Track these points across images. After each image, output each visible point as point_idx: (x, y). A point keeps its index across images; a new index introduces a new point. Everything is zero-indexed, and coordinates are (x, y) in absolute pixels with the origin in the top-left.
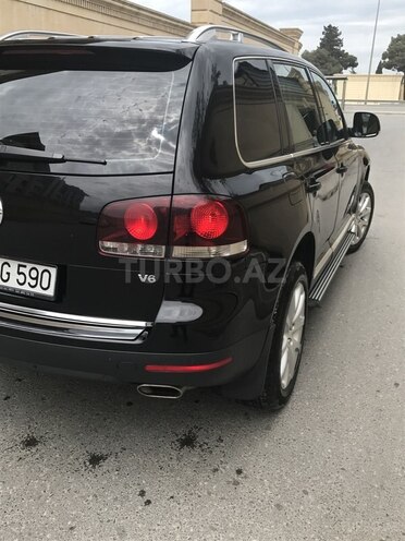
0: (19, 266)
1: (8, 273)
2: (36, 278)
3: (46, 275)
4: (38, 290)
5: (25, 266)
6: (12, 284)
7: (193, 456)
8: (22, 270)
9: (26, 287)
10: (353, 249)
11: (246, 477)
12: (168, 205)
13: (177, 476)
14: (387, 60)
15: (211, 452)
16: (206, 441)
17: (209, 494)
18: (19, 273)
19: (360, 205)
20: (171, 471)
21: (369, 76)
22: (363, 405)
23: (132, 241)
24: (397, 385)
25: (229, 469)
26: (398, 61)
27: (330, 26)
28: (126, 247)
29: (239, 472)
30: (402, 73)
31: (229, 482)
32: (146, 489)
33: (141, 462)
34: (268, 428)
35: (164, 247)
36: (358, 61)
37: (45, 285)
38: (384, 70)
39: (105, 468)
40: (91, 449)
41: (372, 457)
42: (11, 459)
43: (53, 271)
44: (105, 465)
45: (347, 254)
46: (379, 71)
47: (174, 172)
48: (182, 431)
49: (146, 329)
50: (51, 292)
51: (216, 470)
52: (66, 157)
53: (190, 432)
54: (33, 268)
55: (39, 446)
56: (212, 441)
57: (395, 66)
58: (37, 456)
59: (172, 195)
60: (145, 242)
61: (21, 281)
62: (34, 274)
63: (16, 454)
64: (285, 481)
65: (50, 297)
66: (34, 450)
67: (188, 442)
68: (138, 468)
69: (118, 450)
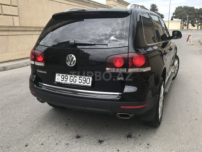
0: (80, 77)
1: (76, 80)
2: (85, 81)
3: (88, 79)
4: (86, 84)
5: (81, 77)
6: (77, 83)
7: (132, 140)
8: (80, 78)
9: (82, 84)
10: (174, 78)
11: (151, 146)
12: (127, 57)
13: (128, 146)
14: (175, 15)
15: (138, 139)
16: (135, 136)
17: (140, 150)
18: (79, 79)
19: (175, 63)
20: (126, 144)
21: (169, 21)
22: (186, 126)
23: (116, 67)
24: (196, 120)
25: (145, 143)
26: (179, 16)
27: (153, 4)
28: (114, 69)
29: (148, 144)
30: (180, 20)
31: (146, 147)
32: (119, 149)
33: (115, 142)
34: (155, 132)
35: (126, 69)
36: (164, 16)
37: (88, 83)
38: (174, 19)
39: (104, 144)
40: (98, 139)
41: (192, 140)
42: (73, 141)
43: (91, 78)
44: (104, 143)
45: (172, 80)
46: (172, 19)
47: (128, 46)
48: (127, 133)
49: (120, 95)
50: (90, 85)
51: (140, 144)
52: (95, 44)
53: (129, 134)
54: (84, 78)
55: (81, 138)
56: (137, 136)
57: (178, 17)
58: (81, 141)
59: (128, 53)
60: (120, 68)
61: (80, 82)
62: (84, 79)
63: (74, 140)
64: (164, 147)
65: (90, 86)
66: (80, 139)
67: (129, 136)
68: (115, 144)
69: (107, 139)
